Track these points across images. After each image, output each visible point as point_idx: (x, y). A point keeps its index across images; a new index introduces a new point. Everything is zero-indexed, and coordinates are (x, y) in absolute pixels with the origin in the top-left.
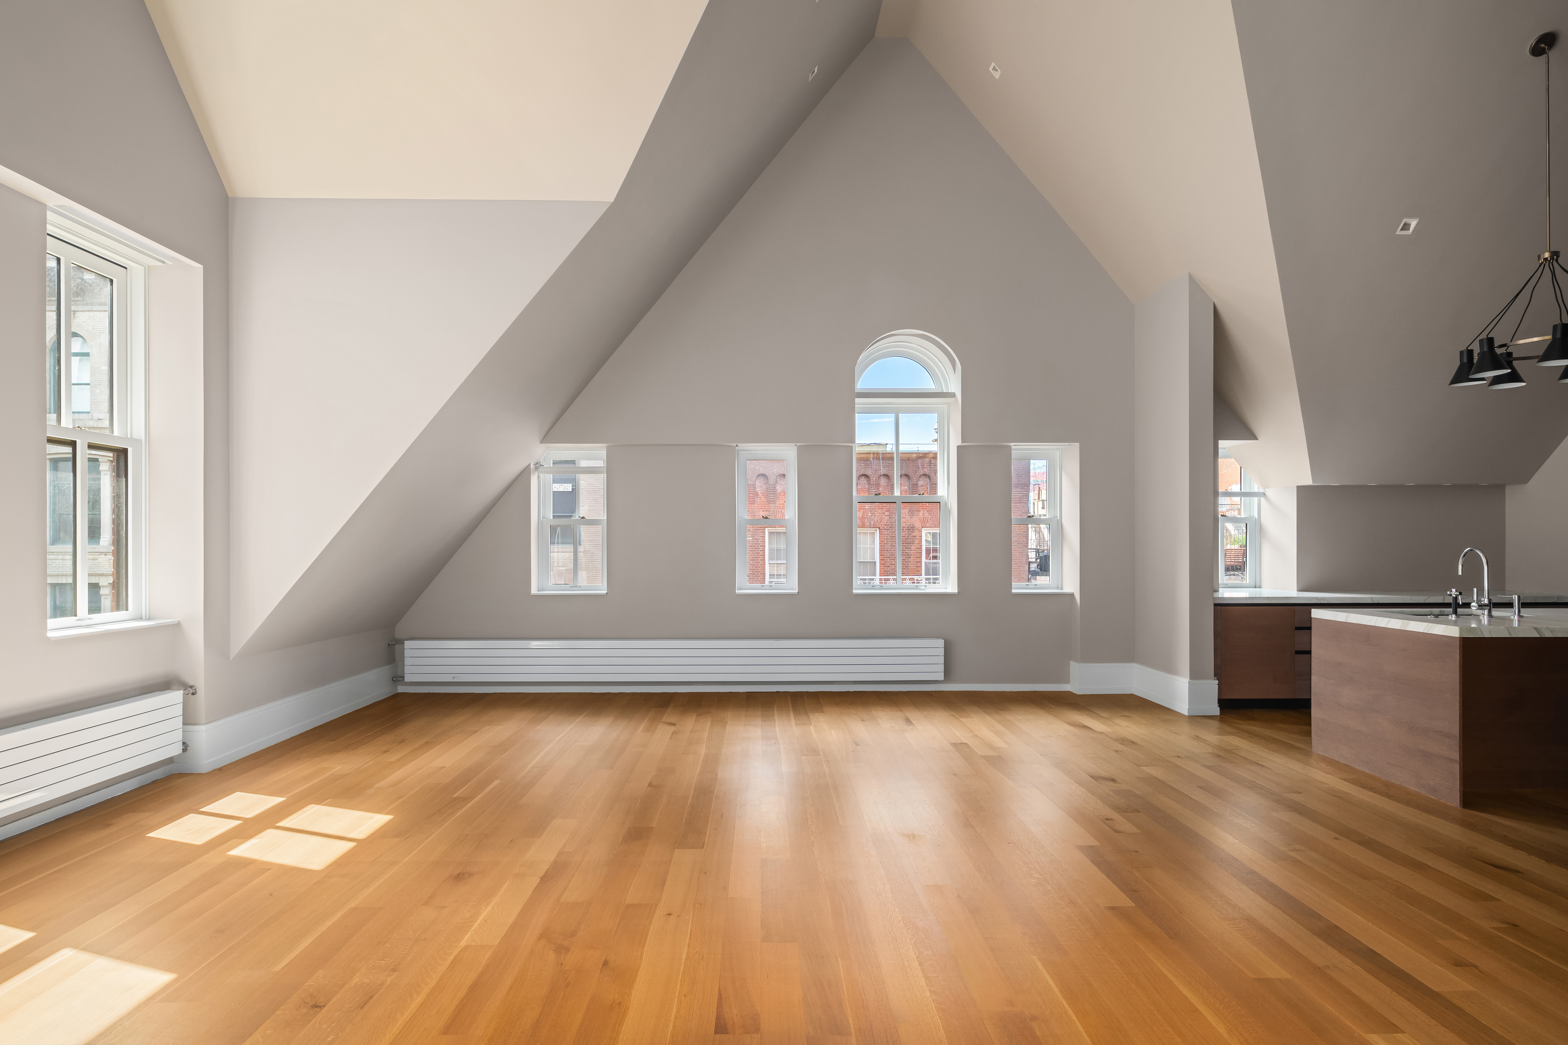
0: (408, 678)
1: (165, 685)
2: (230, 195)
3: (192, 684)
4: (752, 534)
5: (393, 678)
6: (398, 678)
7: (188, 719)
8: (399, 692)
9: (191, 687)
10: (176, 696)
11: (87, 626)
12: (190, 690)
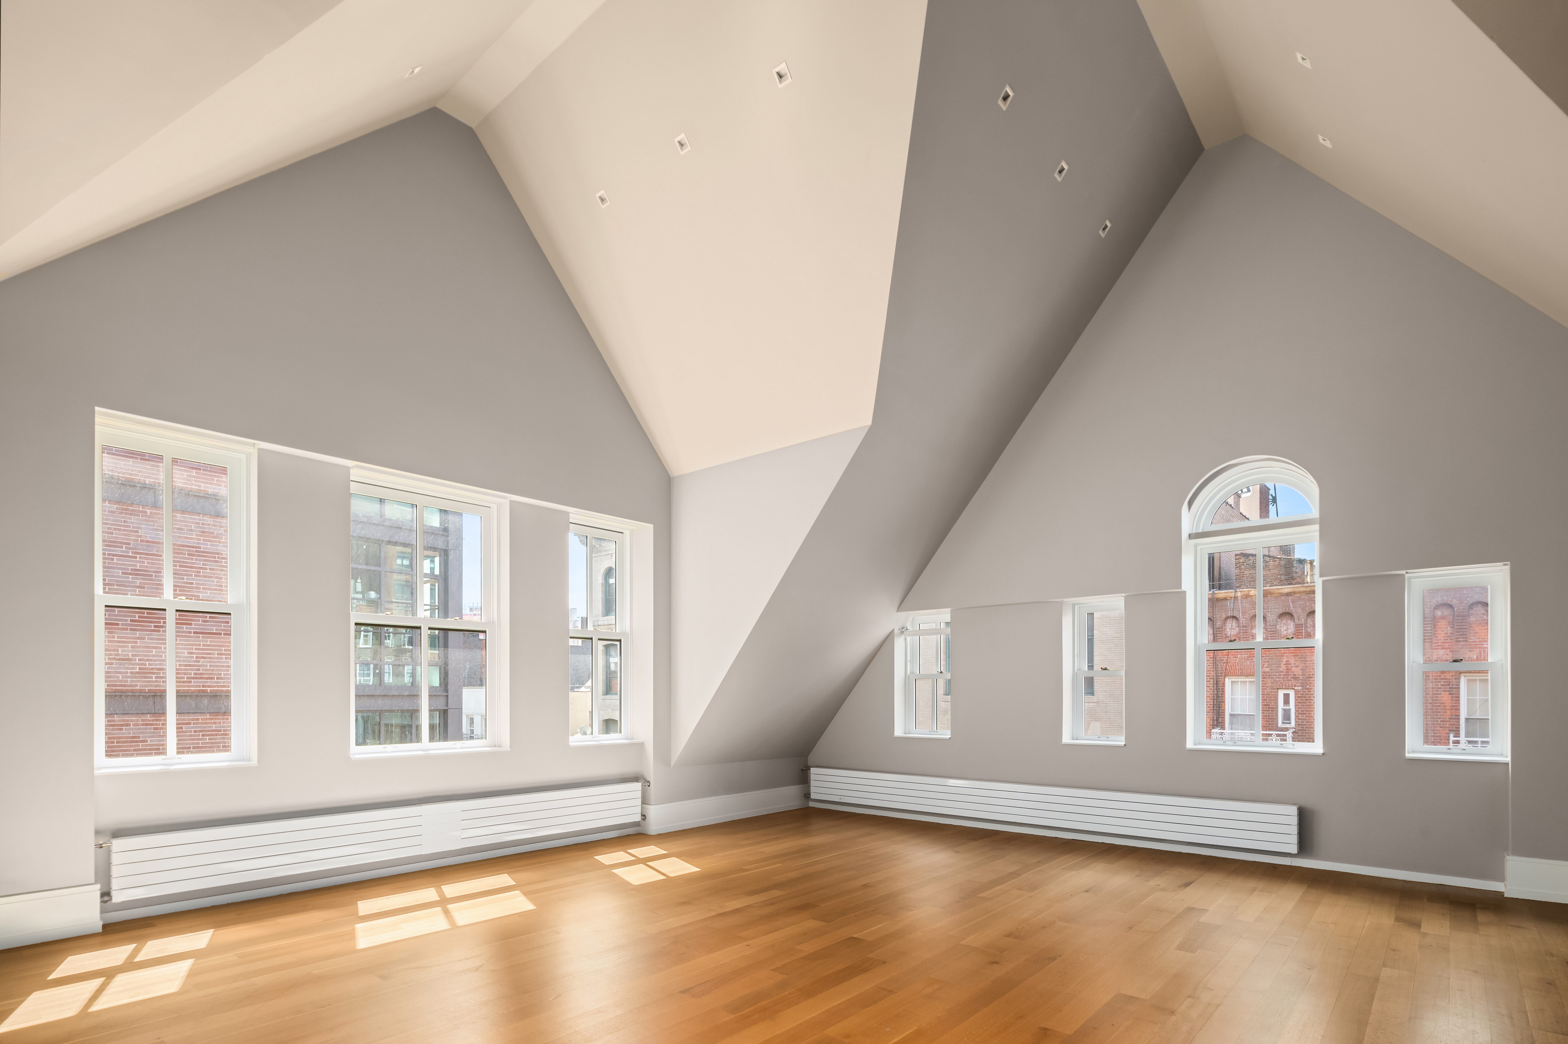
0: (813, 796)
1: (635, 779)
2: (671, 476)
3: (648, 780)
4: (1301, 683)
5: (805, 795)
6: (807, 796)
7: (644, 801)
8: (810, 806)
9: (648, 782)
10: (638, 786)
11: (597, 741)
12: (647, 783)
